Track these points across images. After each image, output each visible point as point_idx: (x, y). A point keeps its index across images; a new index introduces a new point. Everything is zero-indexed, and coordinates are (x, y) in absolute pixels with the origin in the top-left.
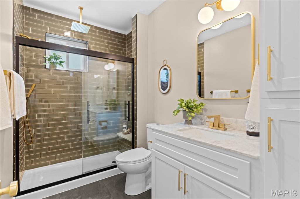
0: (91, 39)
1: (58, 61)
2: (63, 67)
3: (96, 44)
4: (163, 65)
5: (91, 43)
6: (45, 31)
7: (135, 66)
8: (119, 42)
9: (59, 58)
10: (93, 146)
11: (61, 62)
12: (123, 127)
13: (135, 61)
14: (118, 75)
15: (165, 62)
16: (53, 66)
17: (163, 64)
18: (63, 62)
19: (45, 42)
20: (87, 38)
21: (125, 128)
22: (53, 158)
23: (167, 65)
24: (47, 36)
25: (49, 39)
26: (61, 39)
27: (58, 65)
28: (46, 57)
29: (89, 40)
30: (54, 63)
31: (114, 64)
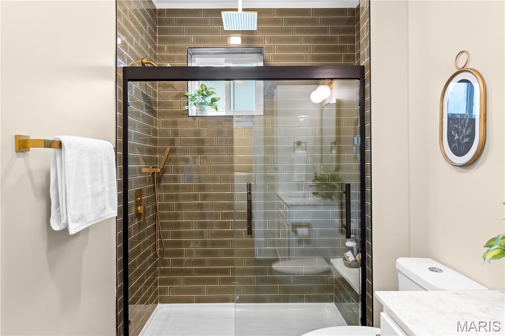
0: (271, 40)
1: (208, 99)
2: (217, 110)
3: (281, 49)
4: (456, 70)
5: (270, 49)
6: (187, 45)
7: (367, 86)
8: (335, 31)
9: (209, 94)
10: (275, 281)
11: (214, 100)
12: (346, 247)
13: (367, 73)
14: (339, 113)
15: (464, 57)
16: (201, 110)
17: (457, 67)
18: (216, 101)
19: (188, 67)
20: (260, 40)
21: (351, 249)
22: (199, 291)
23: (469, 66)
24: (193, 54)
25: (196, 59)
26: (216, 54)
27: (207, 108)
28: (189, 94)
29: (266, 44)
30: (201, 104)
31: (331, 89)
